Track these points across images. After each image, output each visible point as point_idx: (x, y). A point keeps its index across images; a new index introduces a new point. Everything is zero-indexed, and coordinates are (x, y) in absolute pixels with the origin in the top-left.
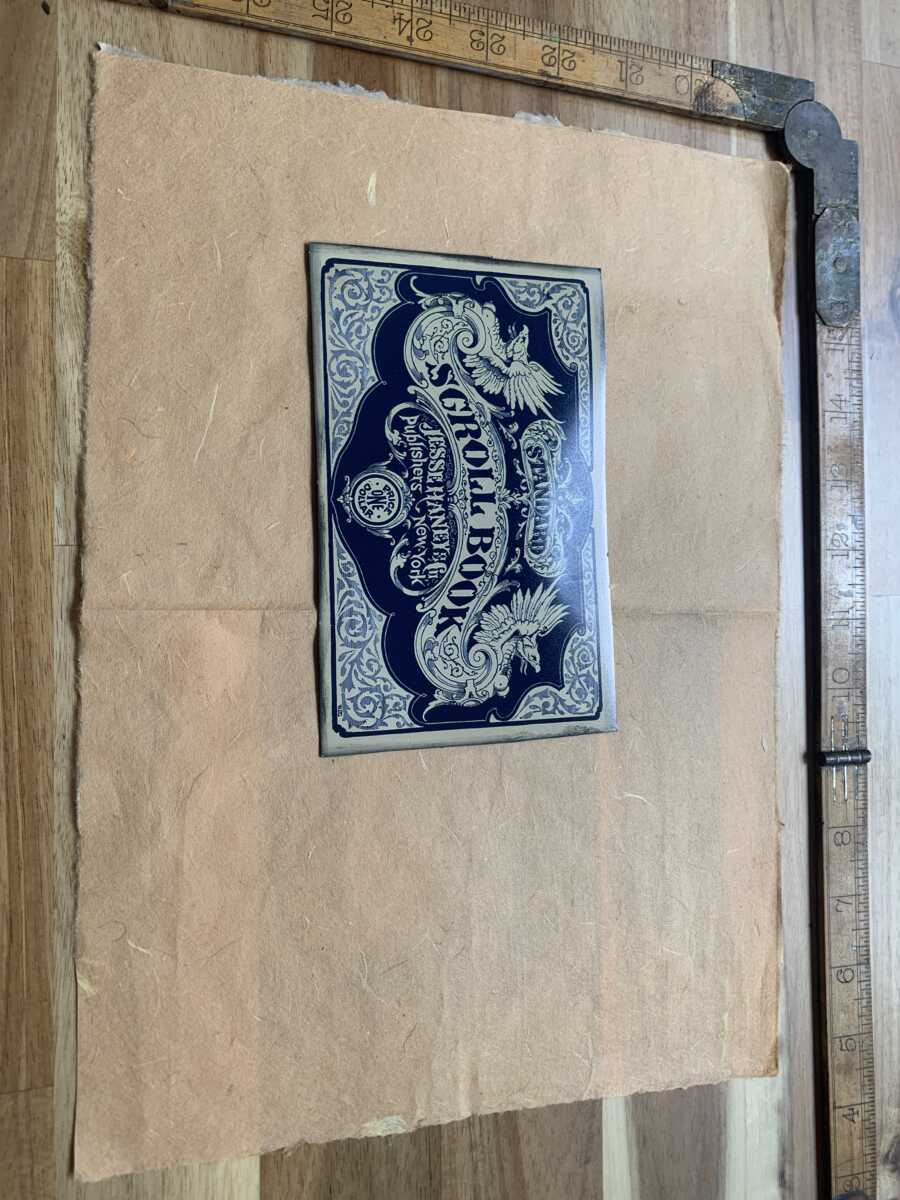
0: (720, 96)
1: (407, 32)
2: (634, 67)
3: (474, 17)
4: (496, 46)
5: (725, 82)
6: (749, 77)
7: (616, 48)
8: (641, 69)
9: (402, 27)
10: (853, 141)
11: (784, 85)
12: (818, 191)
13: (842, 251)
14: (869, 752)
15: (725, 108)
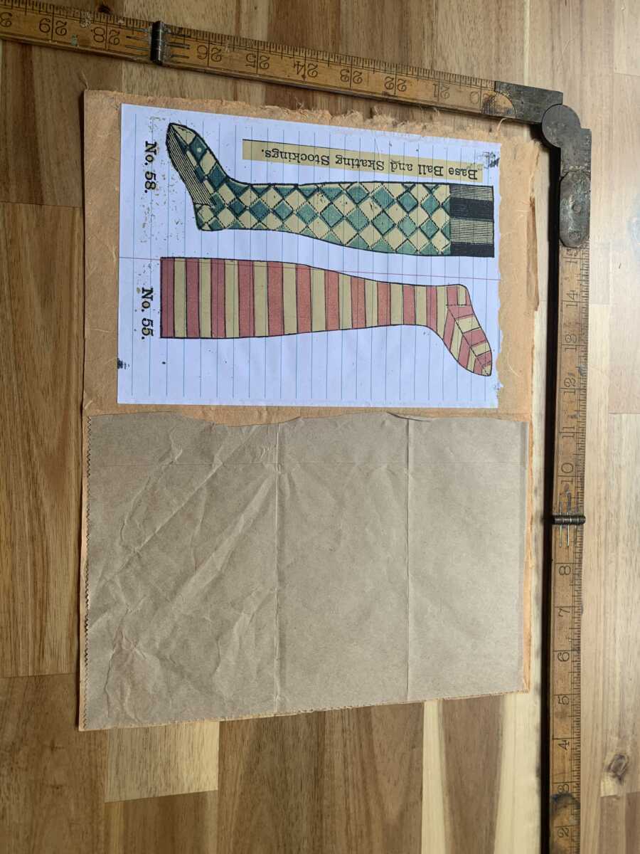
0: (499, 103)
1: (302, 72)
2: (443, 88)
3: (343, 62)
4: (356, 78)
5: (503, 95)
8: (448, 88)
10: (589, 130)
11: (543, 95)
12: (563, 161)
13: (578, 199)
14: (585, 518)
15: (503, 111)
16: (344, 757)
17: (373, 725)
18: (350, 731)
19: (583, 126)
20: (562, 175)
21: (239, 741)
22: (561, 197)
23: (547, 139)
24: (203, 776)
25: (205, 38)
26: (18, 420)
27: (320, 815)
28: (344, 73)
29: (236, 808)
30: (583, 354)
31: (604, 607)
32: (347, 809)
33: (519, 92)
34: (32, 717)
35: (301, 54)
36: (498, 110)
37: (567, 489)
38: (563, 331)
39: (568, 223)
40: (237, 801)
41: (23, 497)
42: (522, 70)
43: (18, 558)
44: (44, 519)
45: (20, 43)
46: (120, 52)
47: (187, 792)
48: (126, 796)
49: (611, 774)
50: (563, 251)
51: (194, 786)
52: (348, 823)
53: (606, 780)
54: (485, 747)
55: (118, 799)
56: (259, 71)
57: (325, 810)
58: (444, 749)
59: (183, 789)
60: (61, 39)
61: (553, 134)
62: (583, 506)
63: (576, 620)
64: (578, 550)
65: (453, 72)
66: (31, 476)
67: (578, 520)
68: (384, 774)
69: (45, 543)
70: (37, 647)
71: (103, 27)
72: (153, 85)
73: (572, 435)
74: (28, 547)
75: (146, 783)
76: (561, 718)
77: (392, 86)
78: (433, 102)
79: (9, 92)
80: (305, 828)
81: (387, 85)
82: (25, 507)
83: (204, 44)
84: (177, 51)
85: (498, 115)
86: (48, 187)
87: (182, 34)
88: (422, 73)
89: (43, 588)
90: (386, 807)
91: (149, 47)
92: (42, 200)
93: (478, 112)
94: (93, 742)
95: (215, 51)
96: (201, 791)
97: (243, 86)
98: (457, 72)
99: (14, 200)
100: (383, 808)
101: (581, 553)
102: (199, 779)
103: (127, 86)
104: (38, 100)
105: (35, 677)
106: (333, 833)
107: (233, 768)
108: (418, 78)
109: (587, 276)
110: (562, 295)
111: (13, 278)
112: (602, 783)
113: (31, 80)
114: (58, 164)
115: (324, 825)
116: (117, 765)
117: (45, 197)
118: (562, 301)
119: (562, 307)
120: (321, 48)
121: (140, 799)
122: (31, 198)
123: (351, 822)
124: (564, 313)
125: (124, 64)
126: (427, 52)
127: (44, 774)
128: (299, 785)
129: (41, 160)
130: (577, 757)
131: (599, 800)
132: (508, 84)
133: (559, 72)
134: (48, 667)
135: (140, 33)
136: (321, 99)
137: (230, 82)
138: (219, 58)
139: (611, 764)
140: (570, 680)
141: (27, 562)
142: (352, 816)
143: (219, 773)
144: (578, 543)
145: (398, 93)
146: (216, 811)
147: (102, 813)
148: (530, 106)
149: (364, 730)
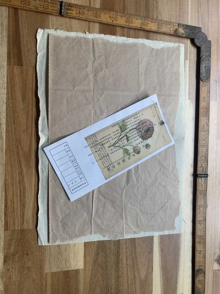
0: (180, 31)
2: (161, 25)
4: (131, 22)
5: (181, 28)
7: (157, 21)
10: (210, 41)
11: (195, 28)
12: (201, 52)
13: (206, 65)
14: (208, 175)
15: (181, 34)
16: (126, 257)
17: (136, 246)
18: (128, 248)
19: (208, 39)
20: (201, 56)
21: (91, 252)
22: (201, 64)
23: (196, 44)
24: (79, 264)
25: (78, 7)
26: (14, 141)
27: (118, 277)
28: (126, 20)
29: (90, 275)
30: (208, 118)
31: (215, 205)
32: (128, 274)
33: (187, 27)
34: (20, 244)
35: (112, 13)
36: (179, 34)
37: (202, 165)
38: (201, 111)
39: (203, 73)
40: (90, 273)
41: (16, 168)
42: (188, 19)
43: (15, 189)
44: (24, 176)
45: (14, 8)
46: (49, 12)
47: (73, 269)
48: (52, 270)
49: (217, 262)
50: (201, 83)
51: (75, 267)
52: (128, 279)
53: (215, 264)
54: (174, 253)
55: (50, 272)
56: (98, 19)
57: (120, 275)
58: (160, 254)
59: (71, 268)
60: (28, 7)
61: (198, 42)
62: (208, 171)
63: (205, 210)
64: (206, 186)
65: (164, 20)
66: (19, 161)
67: (206, 176)
68: (140, 263)
69: (24, 184)
70: (22, 220)
71: (43, 3)
72: (61, 24)
73: (204, 146)
74: (18, 185)
75: (59, 266)
76: (199, 244)
77: (143, 25)
78: (157, 30)
79: (11, 26)
80: (113, 281)
81: (141, 24)
82: (17, 172)
83: (78, 9)
84: (69, 11)
85: (179, 35)
86: (24, 60)
87: (70, 5)
88: (153, 20)
89: (23, 199)
90: (141, 274)
91: (59, 10)
92: (22, 64)
93: (172, 34)
94: (41, 252)
95: (82, 12)
96: (78, 269)
97: (92, 24)
98: (165, 20)
99: (12, 64)
100: (140, 274)
101: (207, 187)
102: (77, 265)
103: (52, 25)
104: (21, 29)
105: (21, 230)
106: (123, 283)
107: (89, 261)
108: (152, 22)
109: (209, 91)
110: (201, 98)
111: (12, 92)
112: (214, 265)
113: (18, 22)
114: (28, 52)
115: (120, 280)
116: (49, 260)
117: (23, 63)
118: (201, 100)
119: (201, 102)
120: (119, 11)
121: (57, 272)
122: (18, 64)
123: (129, 279)
124: (201, 104)
125: (50, 16)
126: (155, 13)
127: (24, 263)
128: (111, 267)
129: (22, 50)
130: (204, 257)
131: (213, 271)
132: (183, 24)
133: (200, 20)
134: (25, 226)
135: (56, 5)
136: (118, 29)
137: (87, 22)
138: (83, 14)
139: (216, 259)
140: (202, 231)
141: (18, 190)
142: (129, 277)
143: (84, 263)
144: (206, 184)
145: (145, 27)
146: (83, 276)
147: (44, 277)
148: (190, 32)
149: (133, 248)
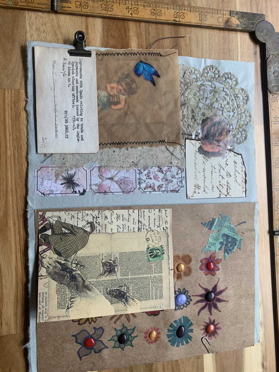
0: (233, 22)
1: (130, 12)
2: (204, 16)
3: (151, 5)
4: (159, 13)
5: (234, 17)
6: (243, 15)
7: (198, 10)
8: (206, 16)
9: (129, 11)
11: (255, 16)
12: (267, 50)
13: (276, 69)
19: (276, 31)
20: (267, 57)
22: (267, 68)
23: (259, 39)
36: (233, 26)
39: (272, 81)
50: (270, 96)
61: (261, 35)
78: (198, 23)
93: (222, 27)
110: (271, 118)
119: (271, 124)
124: (273, 128)
148: (249, 22)
